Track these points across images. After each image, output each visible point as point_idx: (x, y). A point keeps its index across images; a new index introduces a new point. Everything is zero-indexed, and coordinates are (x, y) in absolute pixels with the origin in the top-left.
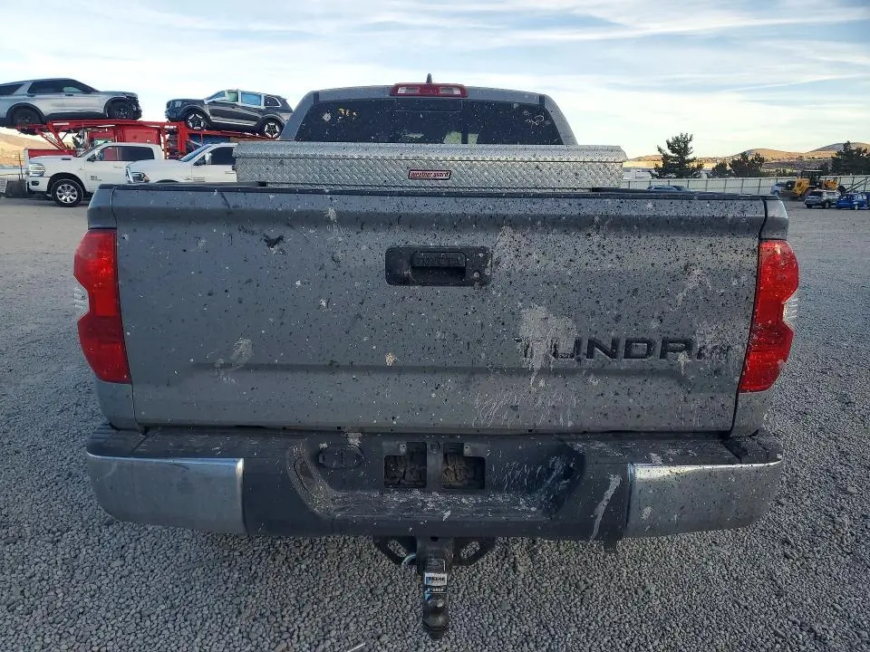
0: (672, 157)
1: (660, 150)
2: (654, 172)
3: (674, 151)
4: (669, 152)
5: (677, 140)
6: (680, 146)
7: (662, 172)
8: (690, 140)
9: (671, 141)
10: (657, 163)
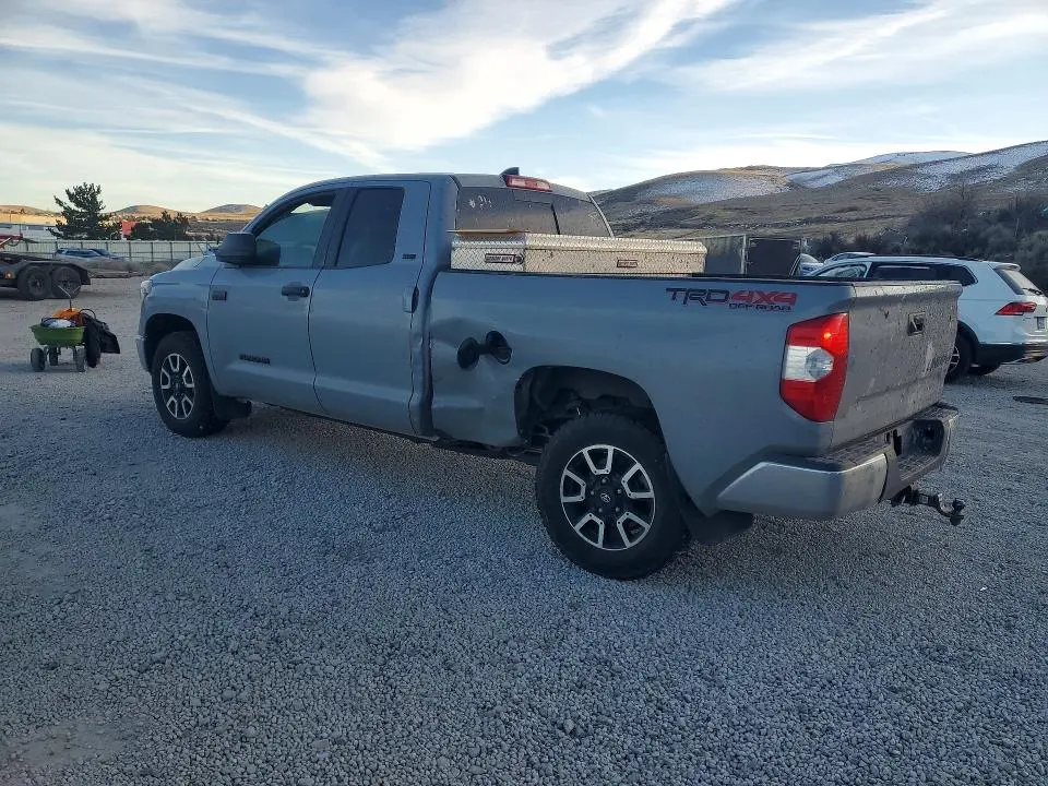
0: (77, 212)
1: (59, 202)
2: (56, 230)
3: (78, 204)
4: (73, 206)
5: (80, 191)
6: (86, 198)
7: (67, 232)
8: (99, 192)
9: (72, 191)
10: (59, 219)
